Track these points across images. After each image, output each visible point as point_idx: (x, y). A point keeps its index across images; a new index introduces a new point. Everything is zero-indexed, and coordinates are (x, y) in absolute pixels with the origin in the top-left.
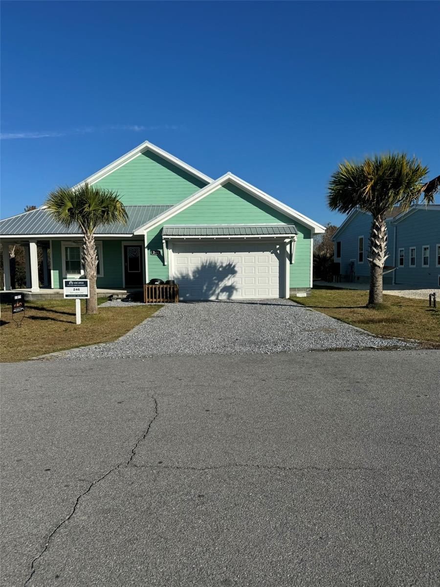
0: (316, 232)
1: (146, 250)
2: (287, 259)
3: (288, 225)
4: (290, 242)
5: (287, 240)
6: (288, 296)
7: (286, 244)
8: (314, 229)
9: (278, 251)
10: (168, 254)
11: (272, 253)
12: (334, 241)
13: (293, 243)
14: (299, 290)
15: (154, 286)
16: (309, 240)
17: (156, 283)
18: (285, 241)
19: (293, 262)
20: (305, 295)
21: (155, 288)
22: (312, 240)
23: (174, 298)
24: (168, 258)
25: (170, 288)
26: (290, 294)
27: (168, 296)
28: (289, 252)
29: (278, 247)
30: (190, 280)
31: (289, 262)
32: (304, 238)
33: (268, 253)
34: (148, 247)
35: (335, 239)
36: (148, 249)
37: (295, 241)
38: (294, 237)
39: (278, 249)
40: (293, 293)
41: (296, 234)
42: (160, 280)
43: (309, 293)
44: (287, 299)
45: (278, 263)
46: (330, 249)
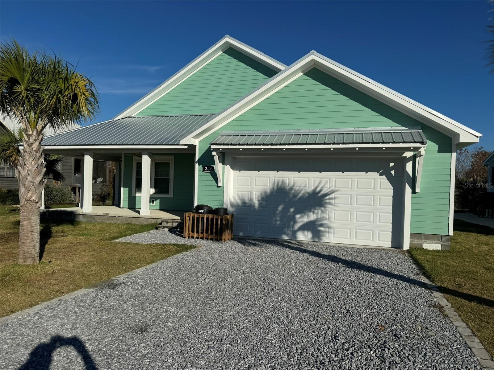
0: (462, 140)
1: (197, 165)
2: (407, 185)
3: (410, 129)
4: (414, 158)
5: (408, 154)
6: (406, 246)
7: (407, 160)
8: (457, 135)
9: (393, 172)
10: (224, 171)
11: (381, 175)
12: (487, 165)
13: (417, 159)
14: (428, 237)
15: (196, 215)
16: (449, 154)
17: (200, 211)
18: (403, 156)
19: (417, 190)
20: (438, 247)
21: (198, 218)
22: (454, 155)
23: (221, 234)
24: (223, 176)
25: (217, 220)
26: (410, 243)
27: (214, 230)
28: (410, 173)
29: (392, 164)
30: (255, 208)
31: (410, 190)
32: (439, 151)
33: (375, 175)
34: (200, 162)
35: (489, 164)
36: (199, 165)
37: (421, 156)
38: (420, 148)
39: (392, 168)
40: (416, 241)
41: (423, 143)
42: (207, 206)
43: (446, 244)
44: (403, 252)
45: (392, 191)
46: (480, 176)
